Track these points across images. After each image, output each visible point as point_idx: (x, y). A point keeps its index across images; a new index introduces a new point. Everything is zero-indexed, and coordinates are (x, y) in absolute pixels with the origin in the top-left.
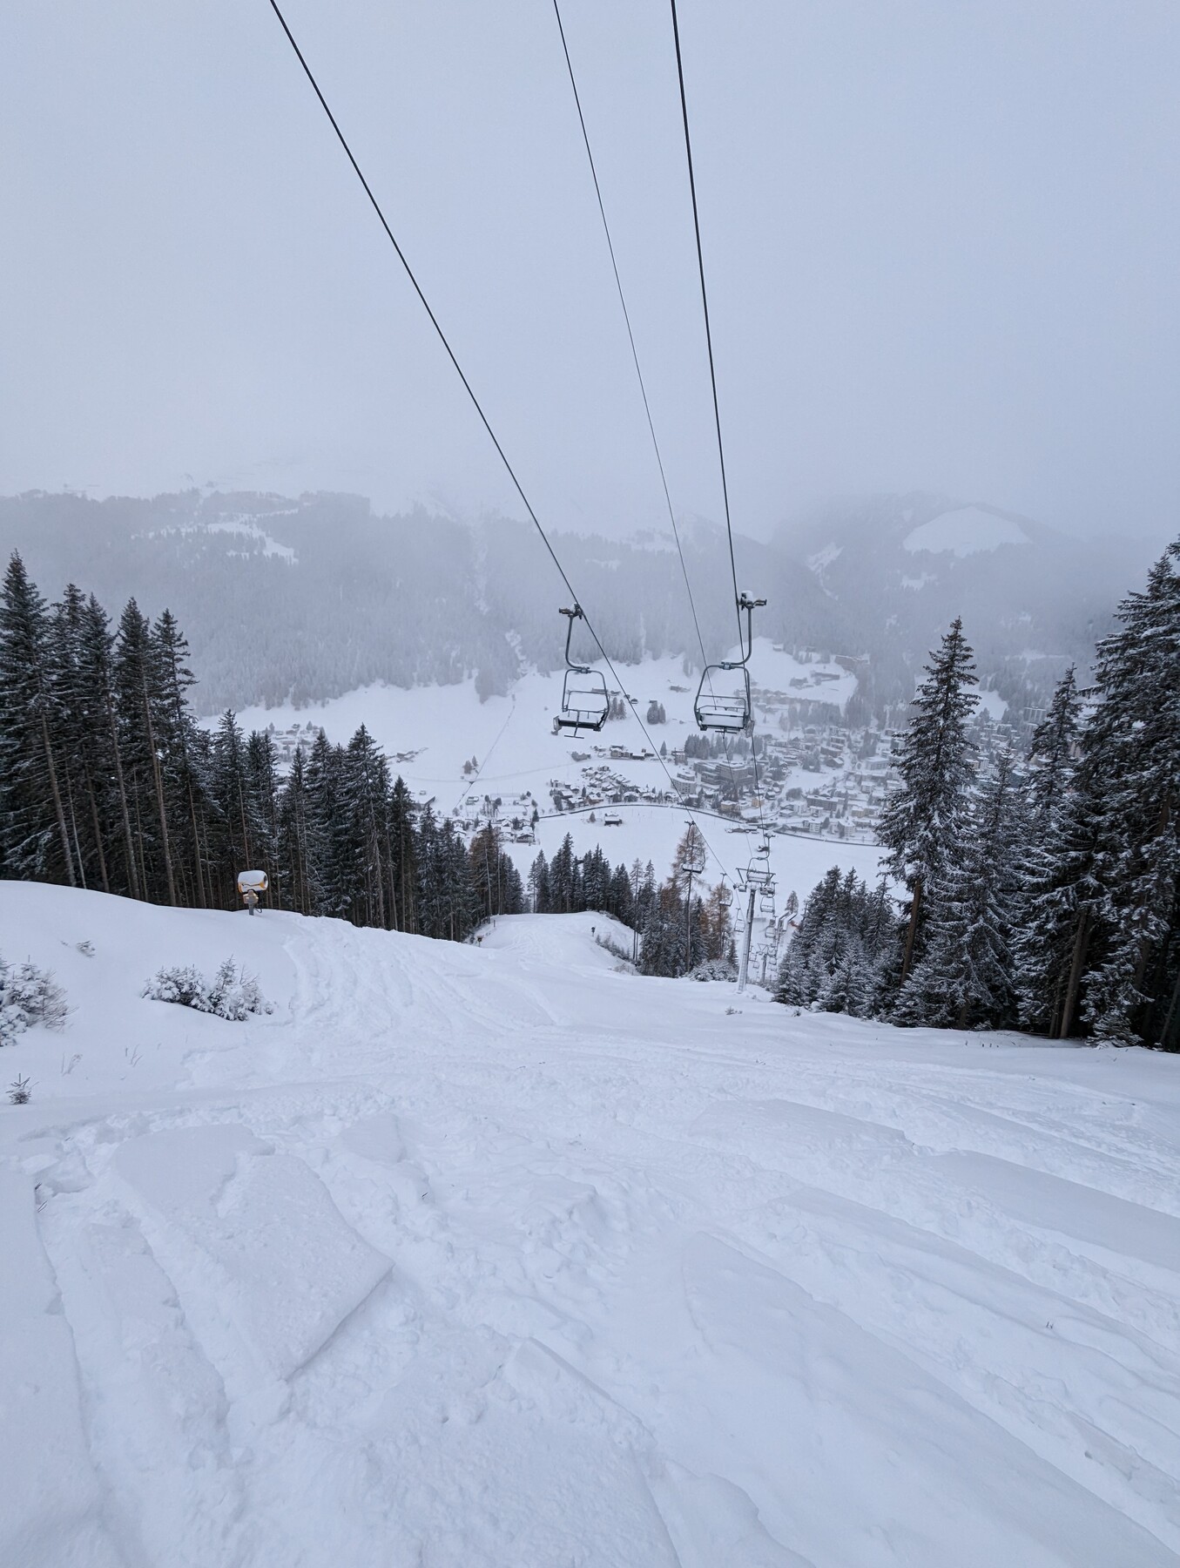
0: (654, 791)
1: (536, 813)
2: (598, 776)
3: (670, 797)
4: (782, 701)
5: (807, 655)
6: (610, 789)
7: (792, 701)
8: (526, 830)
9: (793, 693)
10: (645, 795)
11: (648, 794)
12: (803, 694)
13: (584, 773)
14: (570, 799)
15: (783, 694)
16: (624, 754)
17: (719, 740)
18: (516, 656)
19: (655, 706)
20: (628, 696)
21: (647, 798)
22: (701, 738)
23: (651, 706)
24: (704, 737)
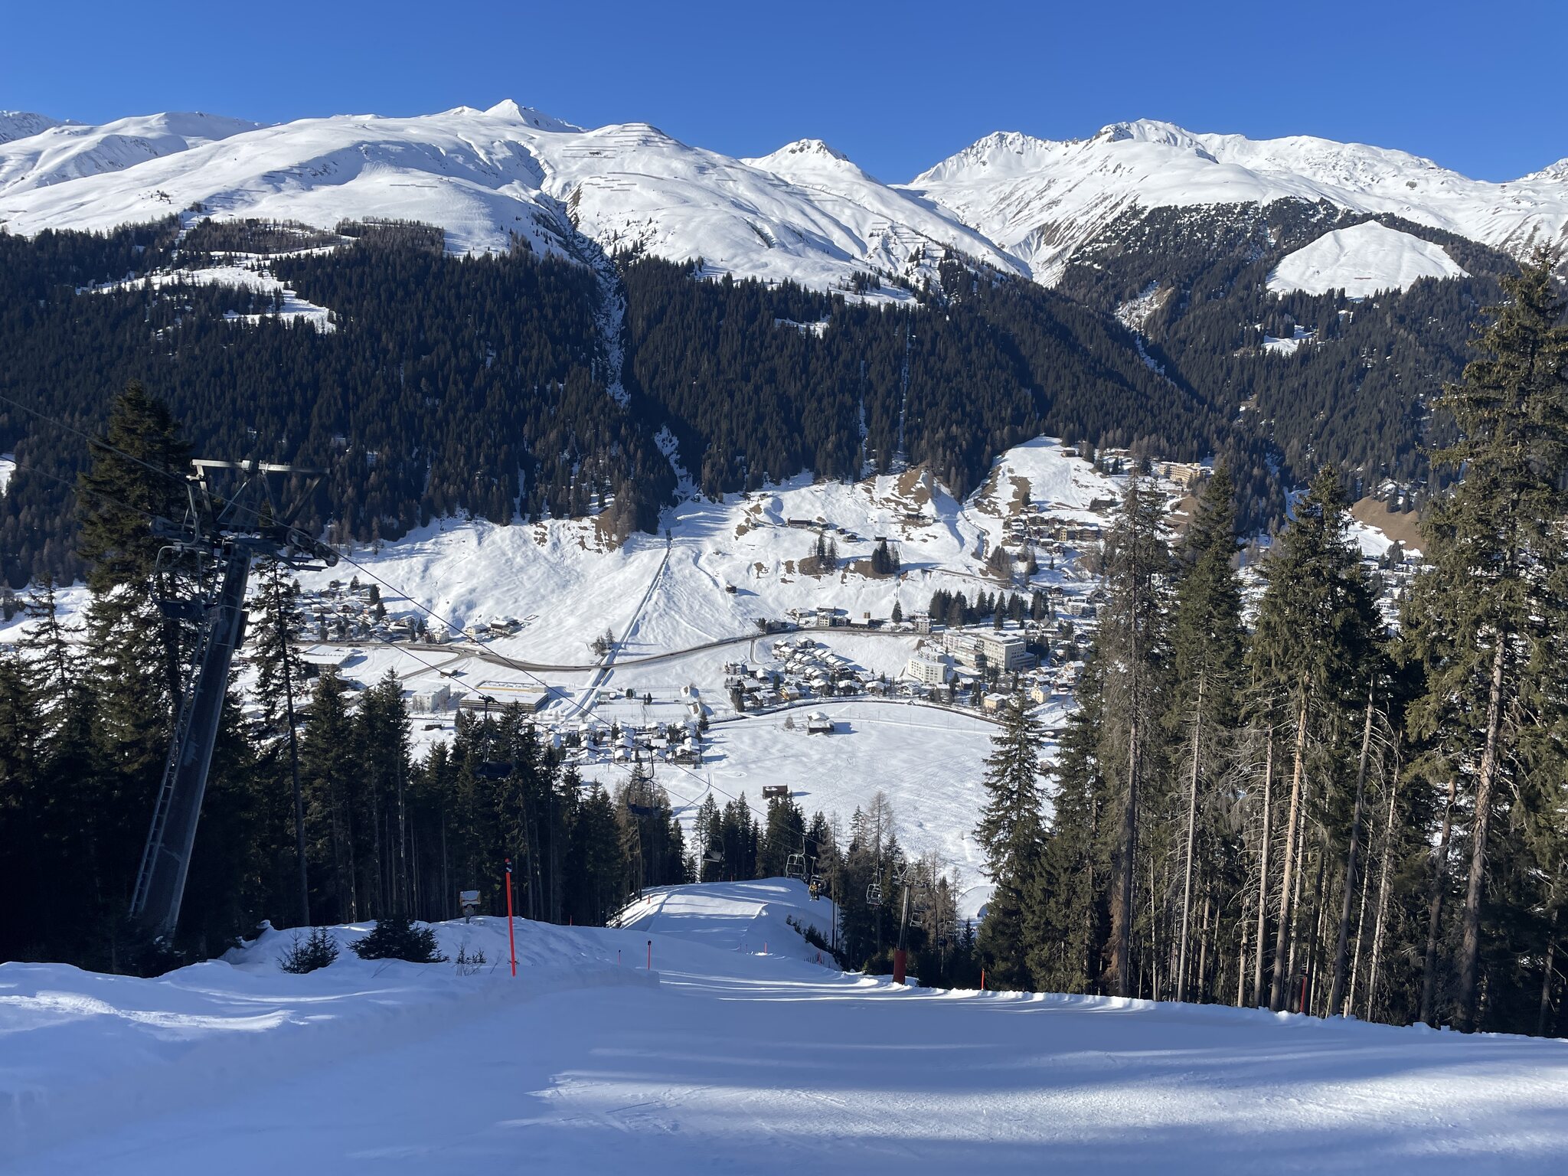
0: (882, 679)
1: (704, 716)
2: (798, 656)
3: (907, 688)
5: (1117, 460)
6: (817, 677)
7: (1097, 534)
8: (688, 745)
9: (1095, 521)
11: (874, 684)
13: (776, 652)
14: (756, 694)
15: (1082, 524)
16: (838, 621)
17: (982, 596)
18: (671, 470)
19: (884, 546)
20: (842, 532)
21: (873, 690)
22: (954, 595)
23: (877, 545)
24: (959, 593)
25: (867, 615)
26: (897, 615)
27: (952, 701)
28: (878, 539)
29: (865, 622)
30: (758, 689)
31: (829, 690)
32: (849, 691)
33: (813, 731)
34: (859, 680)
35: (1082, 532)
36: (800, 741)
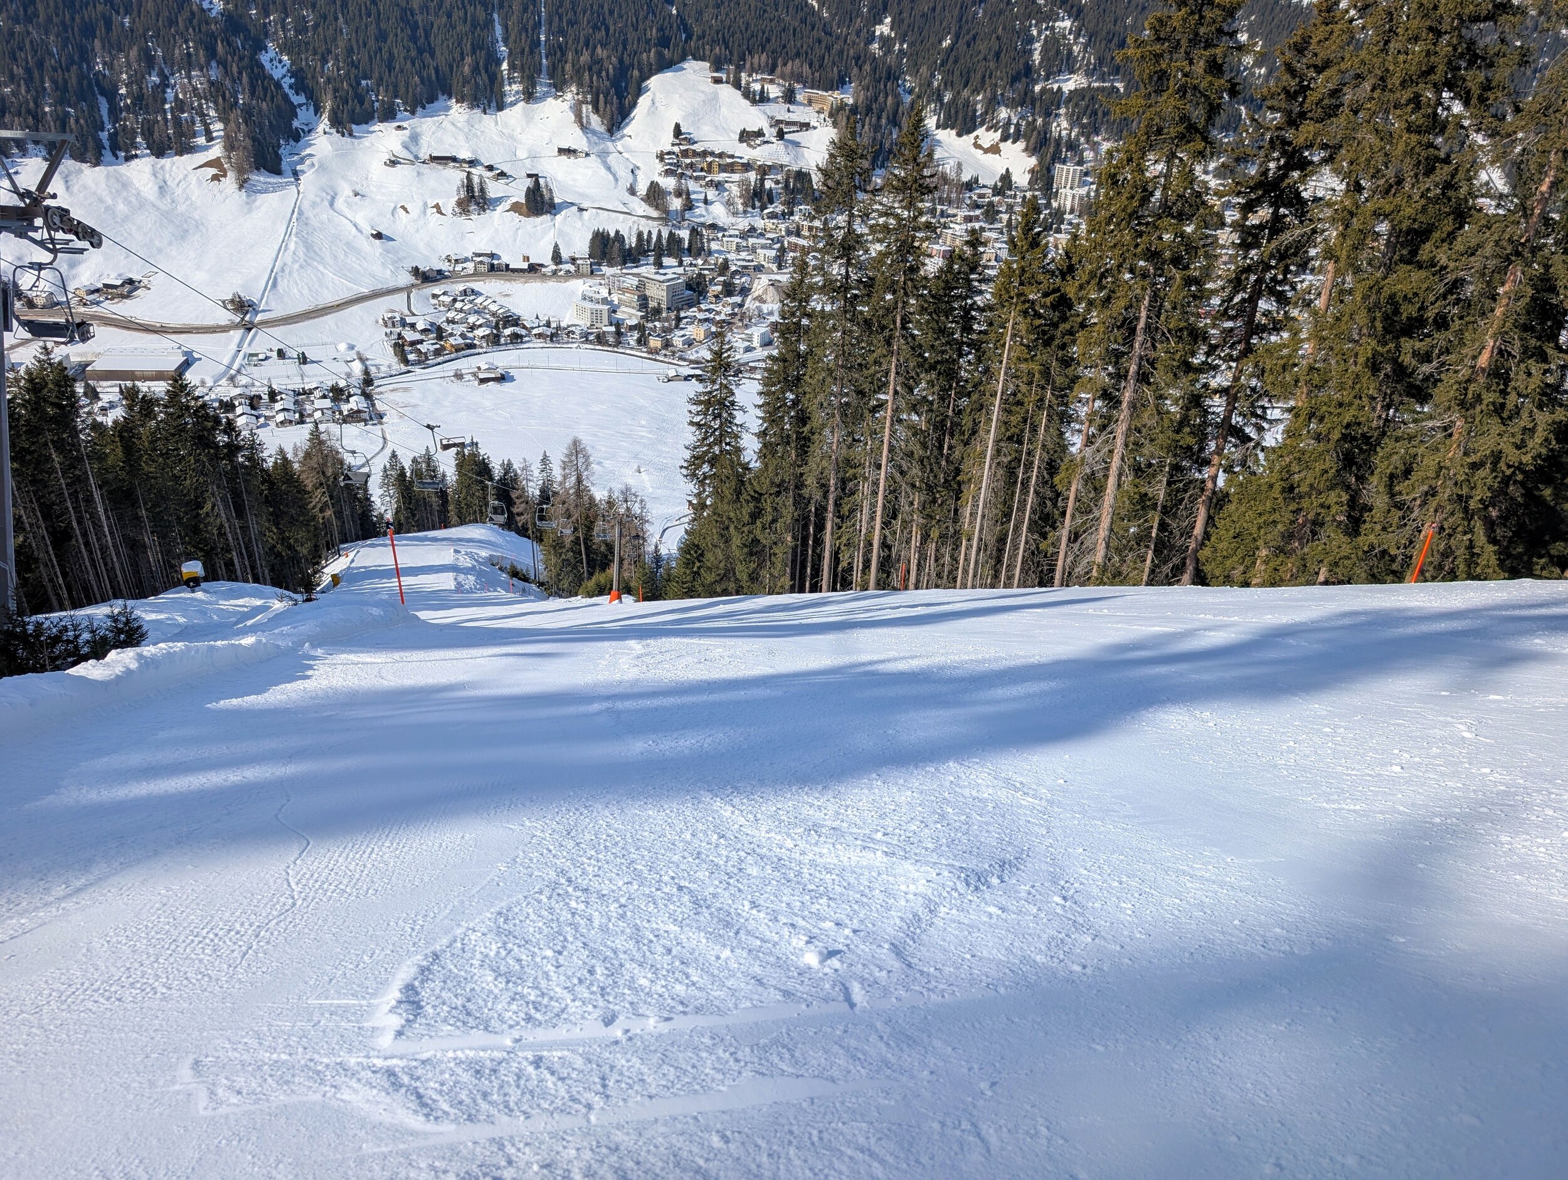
0: (548, 324)
1: (366, 372)
2: (458, 305)
3: (573, 333)
4: (730, 168)
5: (763, 87)
6: (480, 326)
7: (747, 167)
8: (356, 403)
9: (745, 153)
10: (535, 331)
11: (540, 330)
12: (761, 154)
13: (435, 301)
14: (419, 346)
15: (732, 156)
16: (495, 268)
17: (640, 235)
18: (286, 97)
19: (537, 183)
20: (490, 168)
21: (540, 336)
22: (612, 234)
23: (529, 182)
24: (617, 232)
25: (526, 259)
26: (557, 258)
27: (618, 343)
28: (529, 176)
29: (525, 266)
30: (421, 342)
31: (494, 340)
32: (516, 338)
33: (483, 381)
34: (524, 327)
35: (732, 164)
36: (470, 390)
